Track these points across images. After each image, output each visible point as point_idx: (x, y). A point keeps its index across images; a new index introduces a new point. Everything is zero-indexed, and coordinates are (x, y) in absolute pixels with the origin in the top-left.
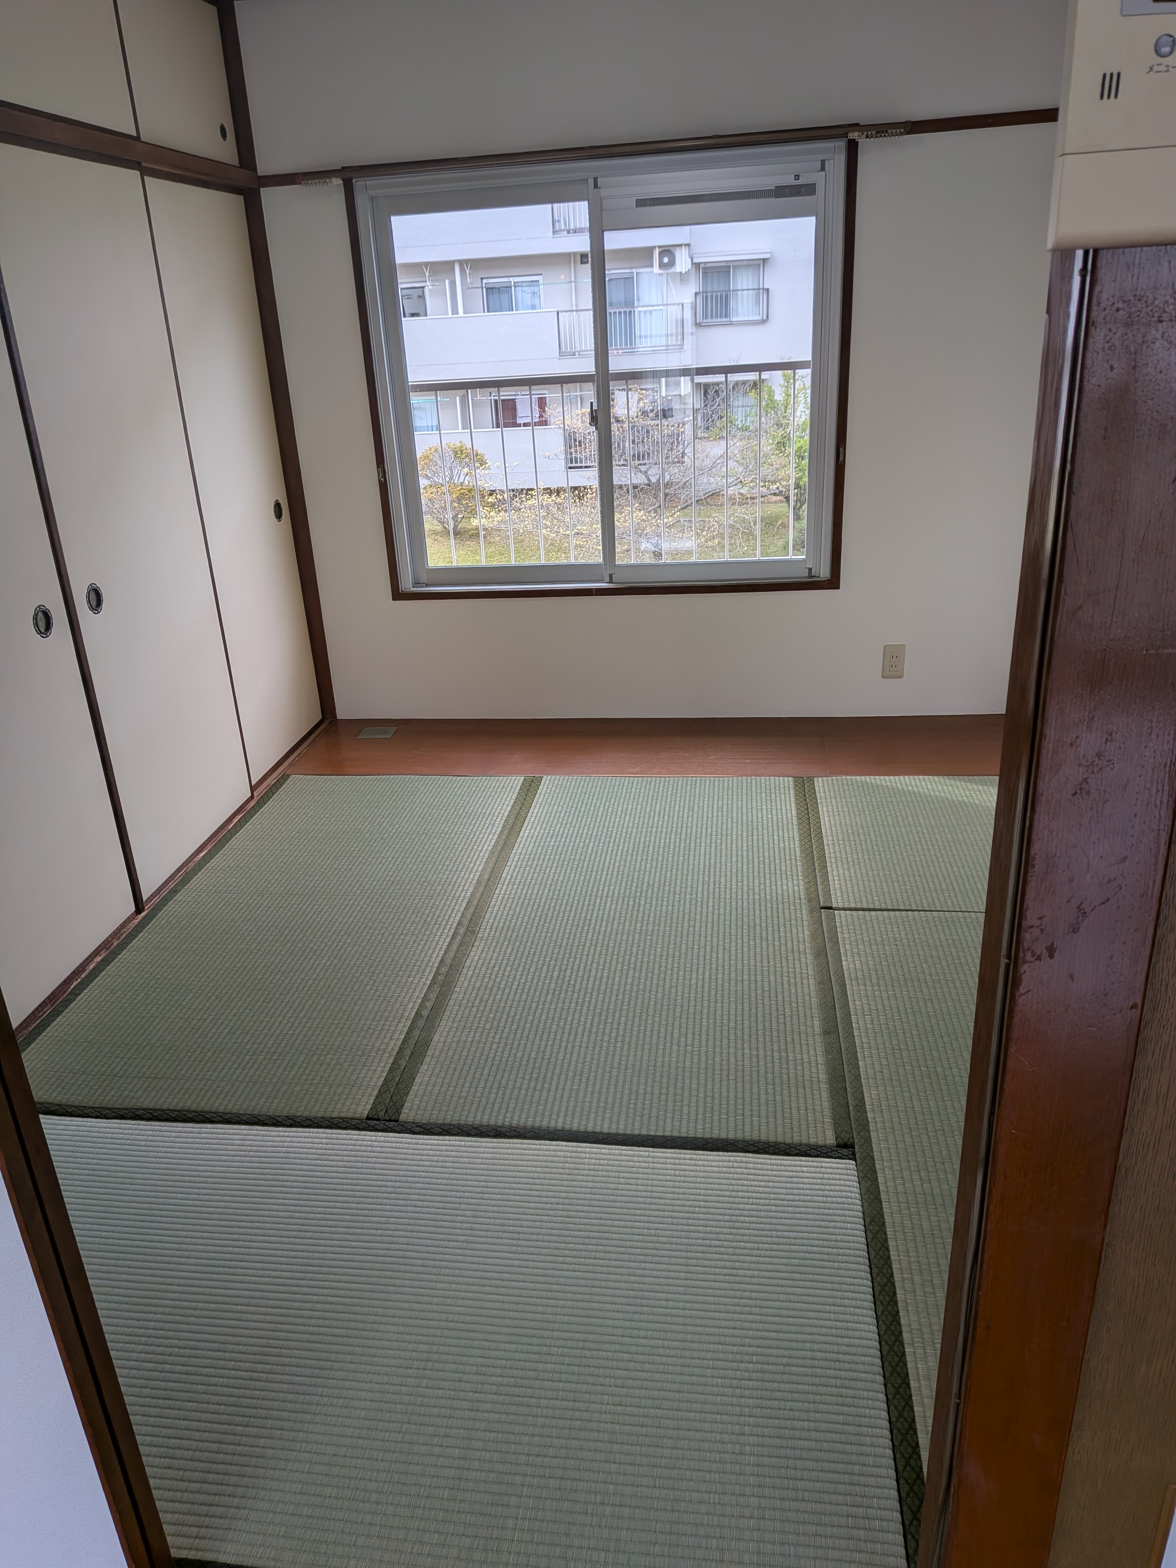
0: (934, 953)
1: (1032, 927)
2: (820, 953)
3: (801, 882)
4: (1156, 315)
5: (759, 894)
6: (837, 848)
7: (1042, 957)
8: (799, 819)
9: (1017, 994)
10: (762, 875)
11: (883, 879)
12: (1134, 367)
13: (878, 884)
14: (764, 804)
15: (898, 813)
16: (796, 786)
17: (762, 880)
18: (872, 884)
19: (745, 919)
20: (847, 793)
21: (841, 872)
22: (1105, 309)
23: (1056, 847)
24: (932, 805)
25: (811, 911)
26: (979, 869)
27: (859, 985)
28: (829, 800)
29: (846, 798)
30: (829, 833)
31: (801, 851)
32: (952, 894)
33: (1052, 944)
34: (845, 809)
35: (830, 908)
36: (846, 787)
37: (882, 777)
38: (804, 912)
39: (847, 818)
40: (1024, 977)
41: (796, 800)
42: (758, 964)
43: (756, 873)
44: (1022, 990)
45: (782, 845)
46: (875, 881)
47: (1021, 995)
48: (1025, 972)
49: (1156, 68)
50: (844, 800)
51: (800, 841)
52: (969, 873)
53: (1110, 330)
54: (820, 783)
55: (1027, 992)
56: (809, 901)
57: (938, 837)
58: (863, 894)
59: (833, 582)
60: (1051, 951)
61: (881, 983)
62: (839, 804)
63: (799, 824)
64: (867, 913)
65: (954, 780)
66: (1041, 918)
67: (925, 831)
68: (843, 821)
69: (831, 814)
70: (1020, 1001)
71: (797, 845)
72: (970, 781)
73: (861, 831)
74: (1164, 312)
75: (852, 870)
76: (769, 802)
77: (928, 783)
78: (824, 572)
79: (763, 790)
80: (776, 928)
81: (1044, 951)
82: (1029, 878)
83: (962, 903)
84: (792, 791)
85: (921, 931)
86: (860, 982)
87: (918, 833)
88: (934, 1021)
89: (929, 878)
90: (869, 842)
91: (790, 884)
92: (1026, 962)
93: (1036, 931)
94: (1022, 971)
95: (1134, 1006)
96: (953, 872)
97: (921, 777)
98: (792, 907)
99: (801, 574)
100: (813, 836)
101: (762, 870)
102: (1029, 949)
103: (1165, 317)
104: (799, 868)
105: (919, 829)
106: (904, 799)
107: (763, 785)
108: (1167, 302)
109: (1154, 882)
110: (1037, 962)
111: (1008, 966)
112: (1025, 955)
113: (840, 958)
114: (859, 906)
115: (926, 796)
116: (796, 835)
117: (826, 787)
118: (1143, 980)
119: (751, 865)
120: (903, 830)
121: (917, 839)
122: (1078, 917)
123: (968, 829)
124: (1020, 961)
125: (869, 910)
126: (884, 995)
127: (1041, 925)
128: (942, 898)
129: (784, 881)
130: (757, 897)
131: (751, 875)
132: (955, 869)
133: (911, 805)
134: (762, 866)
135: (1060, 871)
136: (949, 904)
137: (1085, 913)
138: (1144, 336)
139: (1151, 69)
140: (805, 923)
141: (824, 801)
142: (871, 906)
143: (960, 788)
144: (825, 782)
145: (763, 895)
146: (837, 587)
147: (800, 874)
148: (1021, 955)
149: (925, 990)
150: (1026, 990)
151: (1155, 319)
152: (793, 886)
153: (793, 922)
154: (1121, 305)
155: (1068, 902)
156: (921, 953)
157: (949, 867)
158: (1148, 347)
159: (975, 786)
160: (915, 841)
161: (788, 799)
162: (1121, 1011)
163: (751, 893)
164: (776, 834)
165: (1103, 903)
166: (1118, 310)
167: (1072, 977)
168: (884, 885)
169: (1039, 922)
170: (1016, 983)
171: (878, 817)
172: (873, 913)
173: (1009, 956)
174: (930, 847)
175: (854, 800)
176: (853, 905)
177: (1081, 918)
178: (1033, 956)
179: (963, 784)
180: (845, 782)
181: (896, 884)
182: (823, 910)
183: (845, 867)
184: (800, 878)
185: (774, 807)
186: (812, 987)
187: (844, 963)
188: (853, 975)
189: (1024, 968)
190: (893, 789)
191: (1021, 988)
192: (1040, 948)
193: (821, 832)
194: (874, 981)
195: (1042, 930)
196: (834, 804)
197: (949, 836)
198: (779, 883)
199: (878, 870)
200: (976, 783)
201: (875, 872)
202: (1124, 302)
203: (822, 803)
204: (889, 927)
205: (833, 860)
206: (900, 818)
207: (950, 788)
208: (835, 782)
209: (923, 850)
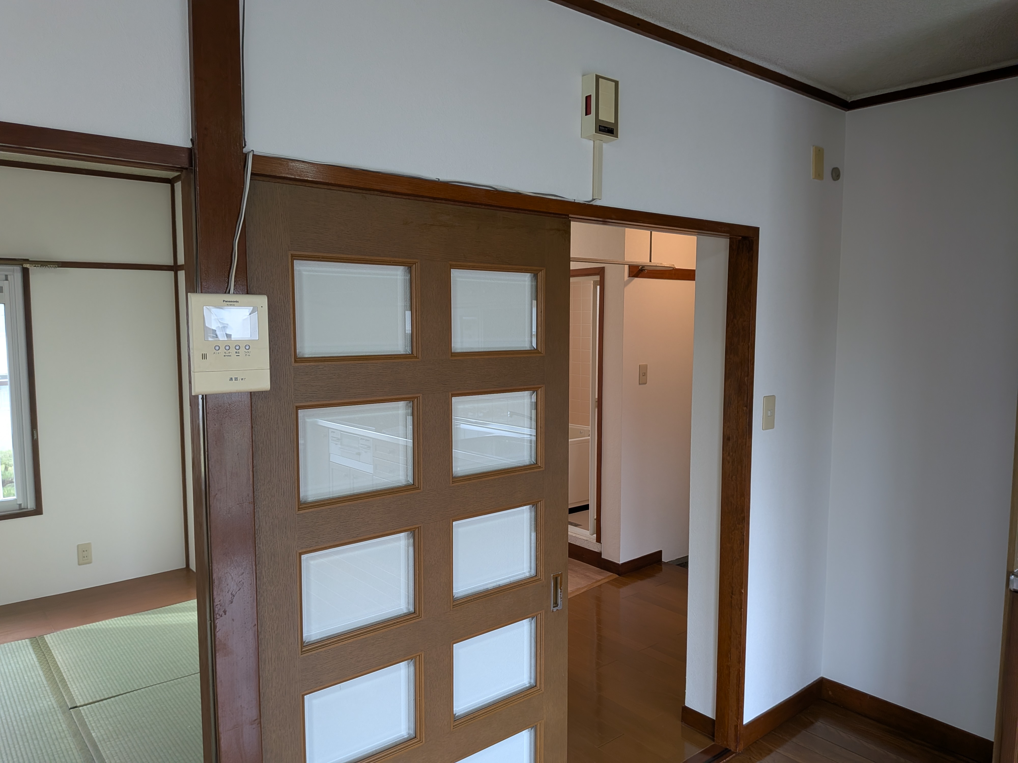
0: (147, 710)
1: (217, 605)
2: (76, 734)
3: (52, 699)
4: (225, 410)
5: (24, 714)
6: (71, 672)
7: (223, 615)
8: (40, 662)
9: (216, 632)
10: (22, 703)
11: (106, 681)
12: (221, 424)
13: (104, 685)
14: (11, 660)
15: (106, 642)
16: (32, 643)
17: (23, 706)
18: (100, 685)
19: (17, 732)
20: (69, 639)
21: (78, 685)
22: (211, 409)
23: (221, 574)
24: (127, 633)
25: (64, 713)
26: (162, 659)
27: (105, 742)
28: (58, 646)
29: (69, 642)
30: (64, 665)
31: (47, 681)
32: (150, 677)
33: (225, 609)
34: (71, 648)
35: (76, 707)
36: (68, 636)
37: (91, 624)
38: (59, 715)
39: (74, 653)
40: (217, 624)
41: (34, 651)
42: (35, 755)
43: (17, 703)
44: (217, 630)
45: (32, 681)
46: (101, 684)
47: (218, 632)
48: (217, 623)
49: (215, 353)
50: (68, 644)
51: (45, 675)
52: (157, 663)
53: (213, 415)
54: (49, 638)
55: (219, 630)
56: (61, 707)
57: (134, 648)
58: (95, 693)
59: (38, 511)
60: (225, 612)
61: (120, 736)
62: (66, 647)
63: (41, 665)
64: (101, 703)
65: (137, 615)
66: (220, 601)
67: (126, 648)
68: (71, 656)
69: (62, 654)
70: (217, 634)
71: (43, 678)
72: (146, 614)
73: (85, 658)
74: (227, 409)
75: (85, 682)
76: (14, 658)
77: (121, 621)
78: (31, 505)
79: (8, 651)
80: (41, 730)
81: (223, 613)
82: (214, 587)
83: (157, 680)
84: (30, 647)
85: (137, 701)
86: (106, 740)
87: (122, 649)
88: (155, 744)
89: (135, 672)
90: (92, 663)
91: (44, 702)
92: (217, 619)
93: (219, 606)
94: (216, 623)
95: (255, 625)
96: (148, 665)
97: (116, 619)
98: (50, 715)
99: (15, 509)
100: (52, 669)
101: (21, 700)
102: (217, 614)
103: (228, 411)
104: (49, 691)
105: (122, 647)
106: (108, 633)
107: (7, 649)
108: (227, 407)
109: (253, 579)
110: (221, 618)
111: (211, 623)
112: (216, 616)
113: (90, 732)
114: (95, 700)
115: (122, 629)
116: (41, 672)
117: (54, 639)
118: (256, 615)
119: (12, 700)
120: (112, 651)
121: (122, 653)
122: (232, 597)
123: (151, 640)
124: (215, 619)
125: (102, 700)
126: (123, 742)
127: (220, 603)
128: (145, 680)
129: (40, 701)
130: (22, 716)
131: (14, 705)
132: (149, 663)
133: (113, 635)
134: (20, 698)
135: (223, 582)
136: (150, 682)
137: (234, 595)
138: (223, 416)
139: (214, 353)
140: (61, 721)
141: (54, 647)
142: (103, 698)
143: (141, 619)
144: (53, 636)
145: (26, 714)
146: (41, 513)
147: (50, 694)
148: (215, 616)
149: (147, 731)
150: (219, 629)
151: (225, 411)
152: (47, 702)
153: (53, 723)
154: (215, 408)
155: (228, 593)
156: (140, 713)
157: (145, 663)
158: (224, 419)
159: (150, 616)
160: (121, 655)
161: (28, 653)
162: (251, 628)
163: (17, 715)
164: (25, 676)
165: (239, 590)
166: (214, 409)
167: (233, 620)
168: (108, 684)
169: (219, 602)
170: (215, 627)
171: (94, 648)
172: (104, 701)
173: (211, 620)
174: (131, 656)
175: (75, 642)
176: (91, 701)
177: (233, 597)
178: (219, 616)
179: (142, 616)
180: (66, 633)
181: (115, 681)
182: (71, 710)
183: (80, 681)
184: (51, 696)
185: (19, 660)
186: (76, 754)
187: (93, 734)
188: (101, 739)
189: (217, 621)
190: (100, 629)
191: (217, 629)
192: (221, 612)
193: (58, 666)
194: (115, 737)
195: (221, 605)
196: (62, 647)
197: (141, 647)
198: (36, 703)
199: (102, 677)
200: (150, 614)
201: (100, 679)
202: (216, 407)
203: (53, 649)
204: (117, 706)
205: (70, 680)
206: (108, 645)
207: (135, 621)
208: (60, 634)
209: (127, 658)
